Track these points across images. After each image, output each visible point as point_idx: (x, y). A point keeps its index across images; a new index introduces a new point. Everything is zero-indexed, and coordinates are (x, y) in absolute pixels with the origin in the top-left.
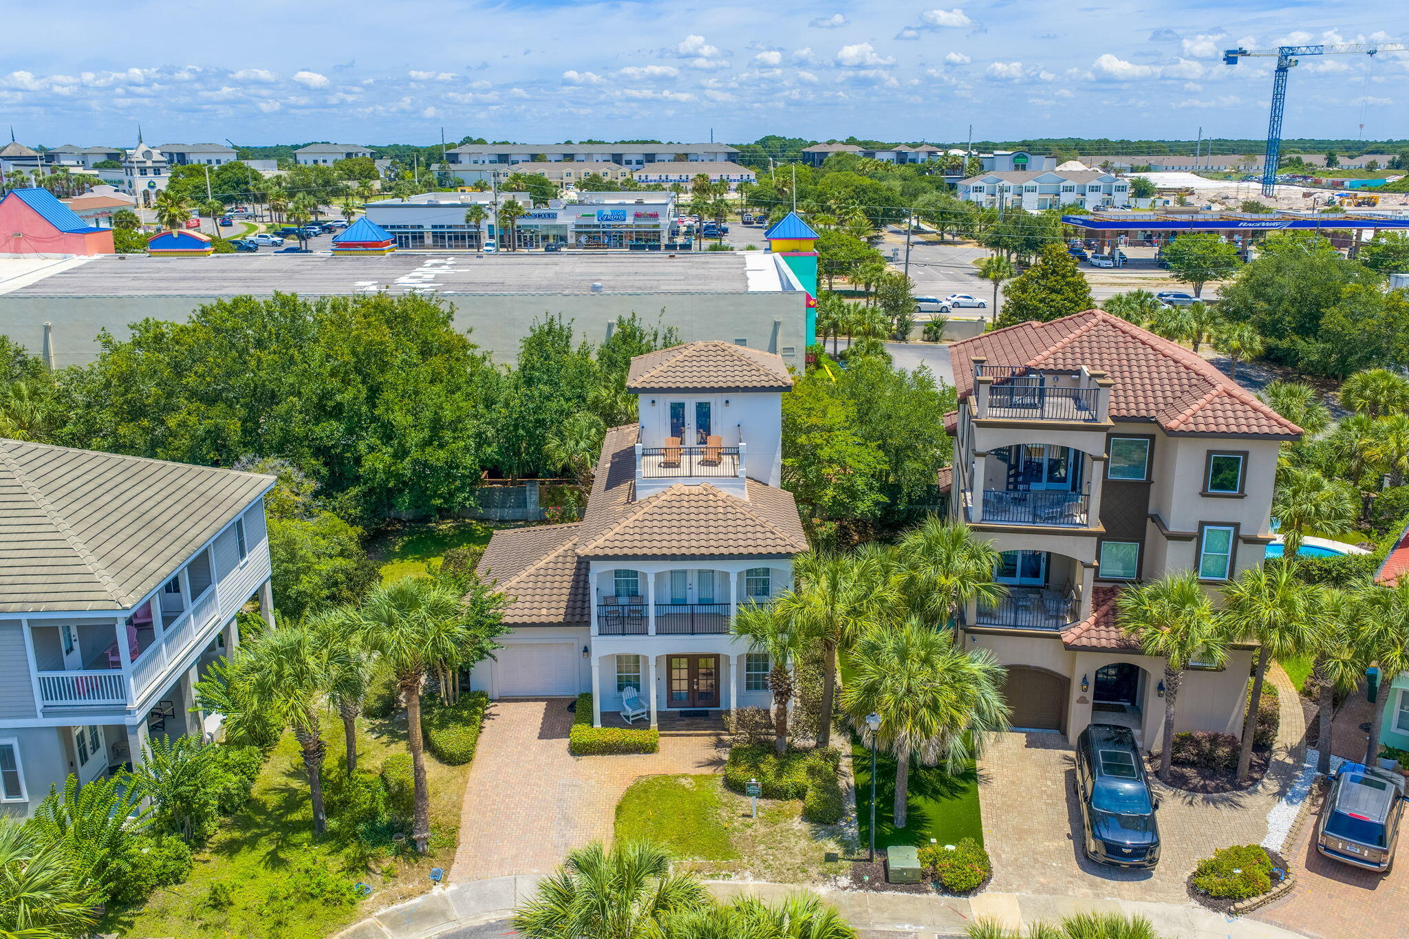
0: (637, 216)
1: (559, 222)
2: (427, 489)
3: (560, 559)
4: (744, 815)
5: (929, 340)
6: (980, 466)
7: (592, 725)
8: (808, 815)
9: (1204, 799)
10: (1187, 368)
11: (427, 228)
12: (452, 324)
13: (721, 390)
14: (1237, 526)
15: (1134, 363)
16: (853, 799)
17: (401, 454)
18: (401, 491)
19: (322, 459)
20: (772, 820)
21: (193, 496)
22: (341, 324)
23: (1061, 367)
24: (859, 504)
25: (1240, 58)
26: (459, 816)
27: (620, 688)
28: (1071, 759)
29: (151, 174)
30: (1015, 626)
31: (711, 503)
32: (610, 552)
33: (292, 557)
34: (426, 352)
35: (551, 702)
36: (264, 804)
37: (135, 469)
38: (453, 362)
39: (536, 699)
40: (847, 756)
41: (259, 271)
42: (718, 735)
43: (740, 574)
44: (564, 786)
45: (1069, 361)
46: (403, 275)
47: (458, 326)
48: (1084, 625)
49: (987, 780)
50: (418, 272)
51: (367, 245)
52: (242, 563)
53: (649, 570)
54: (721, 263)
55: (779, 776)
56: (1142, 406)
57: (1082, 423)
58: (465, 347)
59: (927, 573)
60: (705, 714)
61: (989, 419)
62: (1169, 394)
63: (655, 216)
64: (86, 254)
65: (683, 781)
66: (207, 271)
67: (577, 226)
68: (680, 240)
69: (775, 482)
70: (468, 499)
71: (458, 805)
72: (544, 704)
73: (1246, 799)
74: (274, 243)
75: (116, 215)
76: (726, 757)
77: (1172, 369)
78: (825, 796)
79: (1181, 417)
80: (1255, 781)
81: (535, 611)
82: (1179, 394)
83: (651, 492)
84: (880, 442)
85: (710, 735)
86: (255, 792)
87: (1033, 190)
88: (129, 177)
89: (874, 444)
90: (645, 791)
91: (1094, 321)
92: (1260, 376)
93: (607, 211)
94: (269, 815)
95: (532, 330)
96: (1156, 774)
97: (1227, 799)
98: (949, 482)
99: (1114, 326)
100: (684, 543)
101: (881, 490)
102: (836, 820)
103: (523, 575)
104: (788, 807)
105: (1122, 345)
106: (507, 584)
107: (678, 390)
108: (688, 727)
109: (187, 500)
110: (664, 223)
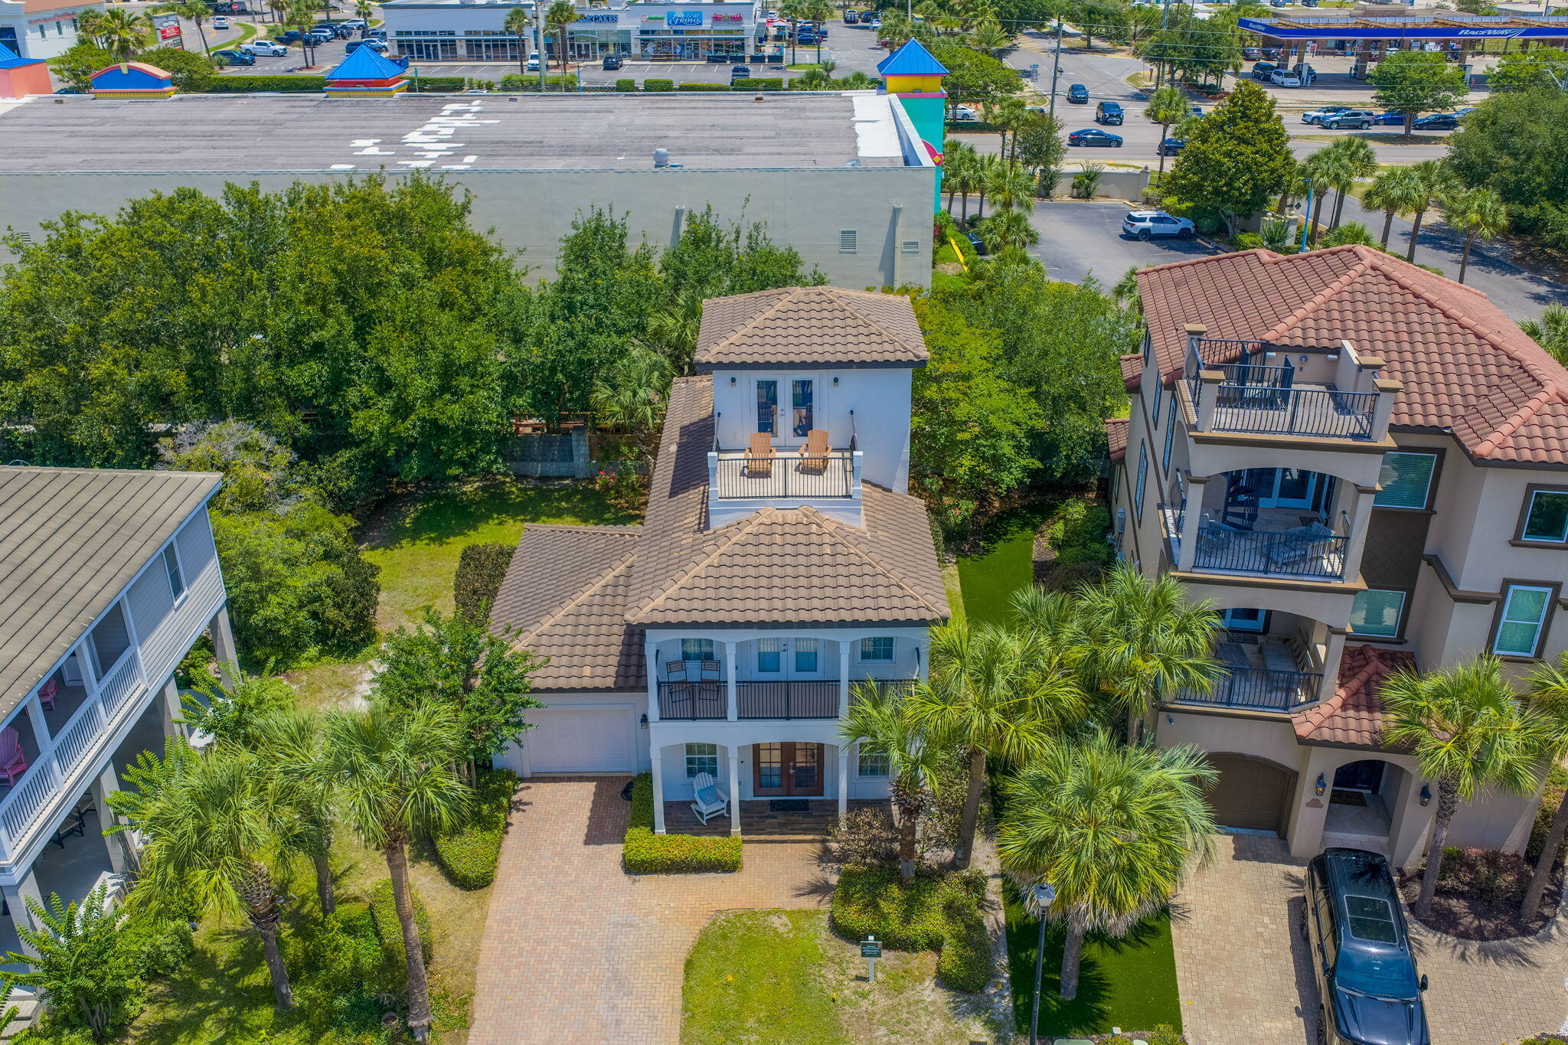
0: (716, 19)
1: (621, 26)
2: (440, 452)
3: (609, 590)
4: (858, 978)
5: (1078, 197)
6: (1195, 495)
7: (653, 830)
8: (944, 980)
9: (1479, 950)
10: (1494, 347)
12: (468, 219)
13: (827, 365)
14: (1557, 586)
15: (1418, 337)
16: (1003, 950)
17: (402, 410)
18: (408, 454)
19: (300, 414)
20: (896, 985)
21: (97, 522)
22: (320, 226)
23: (1312, 342)
24: (1005, 476)
26: (472, 974)
27: (691, 773)
28: (1297, 881)
30: (1229, 703)
31: (814, 539)
32: (672, 617)
33: (256, 574)
34: (434, 261)
35: (602, 781)
36: (214, 956)
37: (12, 487)
38: (469, 277)
39: (581, 778)
40: (994, 876)
41: (232, 122)
42: (824, 841)
43: (853, 644)
44: (616, 924)
45: (1325, 333)
46: (413, 128)
47: (475, 224)
48: (1326, 710)
49: (1184, 915)
51: (368, 83)
52: (177, 604)
53: (729, 644)
54: (822, 109)
55: (907, 920)
56: (1432, 409)
57: (1349, 442)
58: (485, 253)
59: (1119, 652)
60: (803, 806)
61: (1215, 434)
62: (1470, 389)
63: (738, 19)
64: (13, 95)
65: (776, 922)
66: (165, 122)
67: (643, 32)
68: (769, 49)
69: (901, 482)
70: (495, 461)
71: (472, 958)
72: (591, 786)
73: (1539, 952)
74: (276, 53)
75: (82, 18)
76: (834, 879)
77: (1475, 349)
78: (970, 953)
79: (1496, 437)
80: (1547, 920)
81: (575, 671)
82: (1484, 390)
83: (730, 518)
84: (1033, 389)
85: (812, 841)
86: (199, 939)
89: (1024, 391)
90: (724, 937)
91: (1359, 268)
92: (1493, 249)
93: (679, 13)
94: (219, 976)
95: (575, 227)
96: (1412, 907)
97: (1513, 951)
98: (1123, 443)
99: (1387, 277)
100: (778, 604)
101: (1031, 452)
102: (981, 988)
103: (559, 615)
104: (915, 963)
105: (1400, 307)
106: (537, 629)
107: (768, 366)
108: (783, 828)
109: (86, 533)
110: (749, 26)
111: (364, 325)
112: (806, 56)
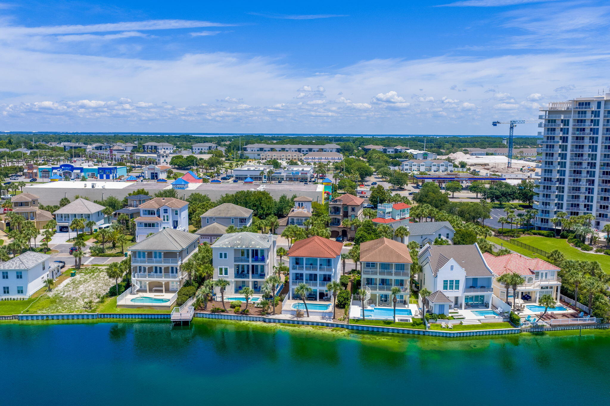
1: (282, 175)
11: (249, 176)
13: (304, 201)
25: (497, 124)
29: (165, 158)
31: (302, 212)
34: (266, 199)
38: (270, 200)
43: (304, 219)
47: (271, 195)
50: (260, 187)
53: (295, 218)
54: (313, 186)
58: (272, 198)
63: (306, 174)
67: (287, 176)
68: (313, 180)
87: (423, 165)
88: (159, 158)
93: (294, 172)
100: (299, 216)
107: (299, 201)
110: (309, 175)
111: (261, 203)
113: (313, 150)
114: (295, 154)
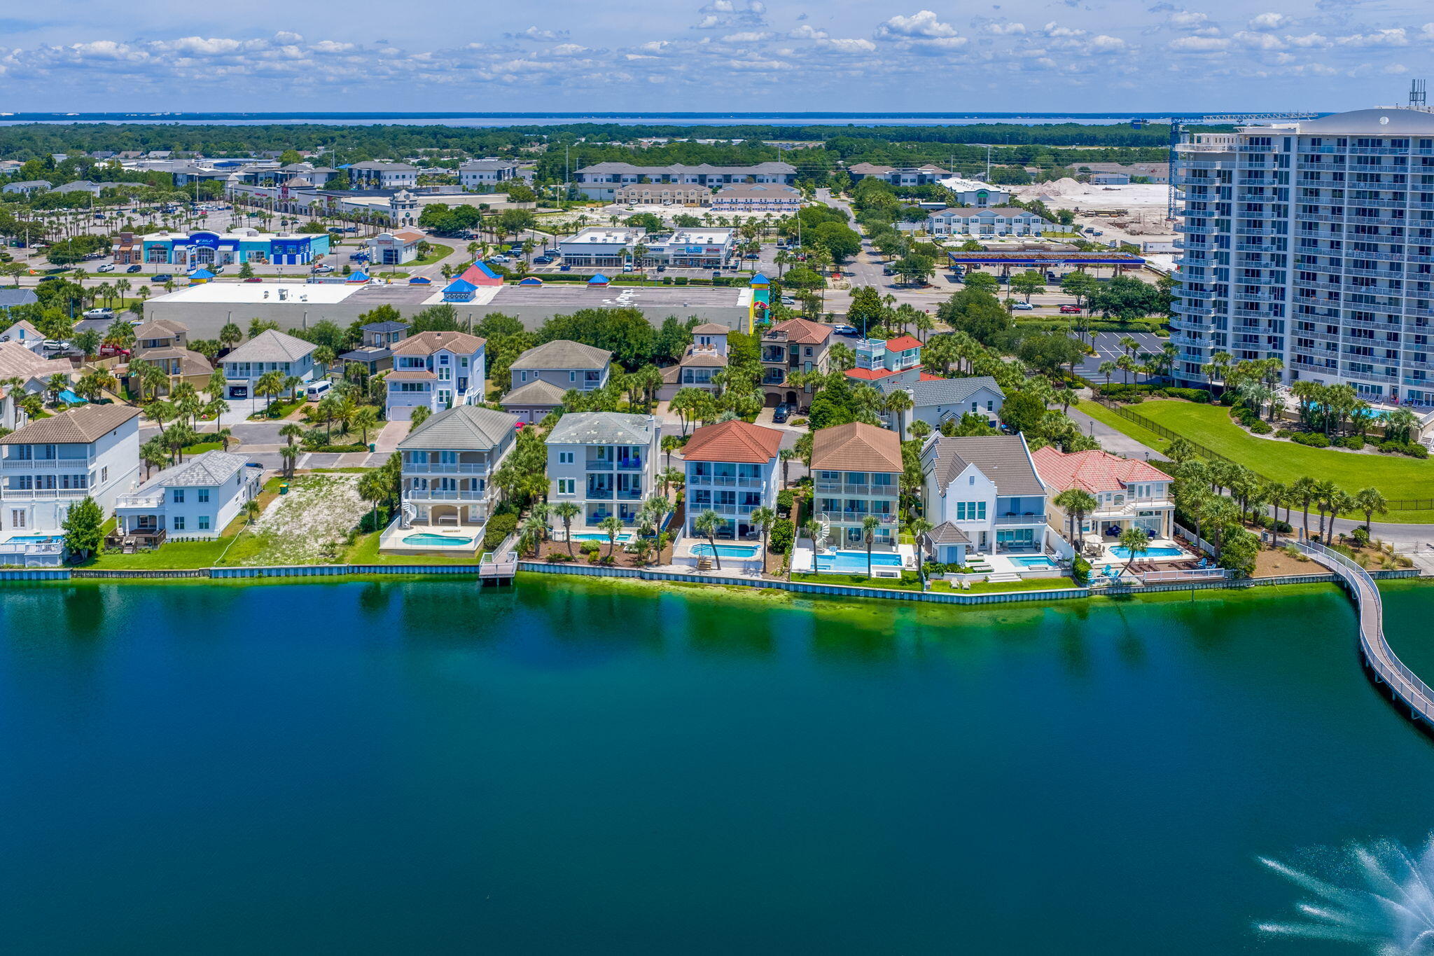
0: (708, 250)
1: (665, 253)
11: (593, 256)
12: (643, 317)
13: (713, 334)
22: (617, 316)
29: (408, 209)
31: (708, 357)
32: (687, 368)
38: (645, 327)
43: (715, 370)
46: (617, 297)
50: (621, 295)
53: (695, 369)
58: (647, 323)
63: (718, 251)
67: (675, 255)
68: (732, 263)
81: (670, 380)
88: (394, 210)
93: (692, 248)
95: (666, 318)
100: (702, 364)
103: (667, 374)
107: (703, 334)
110: (723, 253)
112: (748, 265)
113: (733, 178)
114: (692, 190)
